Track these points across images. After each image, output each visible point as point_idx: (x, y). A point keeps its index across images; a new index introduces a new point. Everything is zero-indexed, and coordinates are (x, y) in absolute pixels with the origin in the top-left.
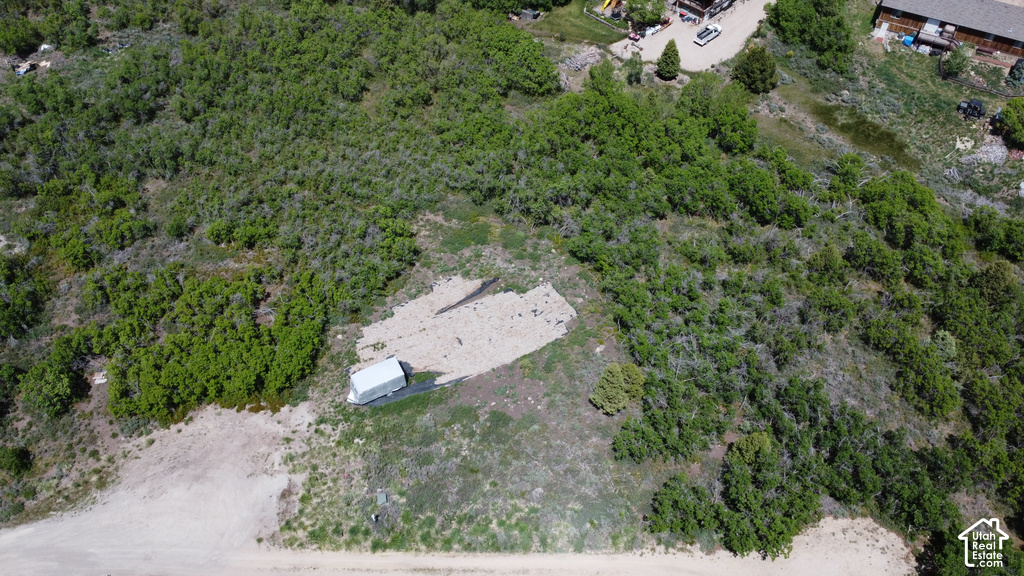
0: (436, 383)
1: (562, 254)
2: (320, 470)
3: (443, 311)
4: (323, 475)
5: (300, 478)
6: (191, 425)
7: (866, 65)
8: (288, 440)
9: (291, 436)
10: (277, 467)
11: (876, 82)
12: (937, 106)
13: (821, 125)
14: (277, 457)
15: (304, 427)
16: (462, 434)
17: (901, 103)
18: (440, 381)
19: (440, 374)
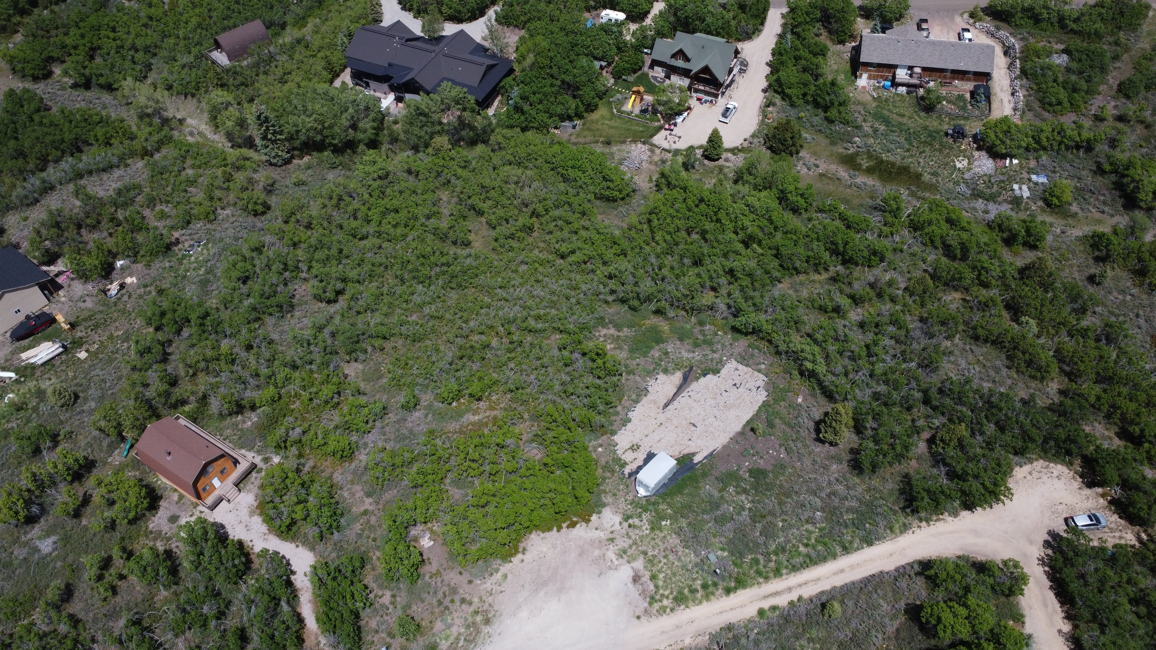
0: (695, 462)
1: (725, 333)
2: (650, 554)
3: (666, 405)
4: (654, 556)
5: (639, 564)
6: (527, 553)
7: (863, 112)
8: (612, 540)
9: (611, 536)
10: (616, 563)
11: (877, 125)
12: (930, 136)
13: (852, 172)
14: (611, 554)
15: (617, 527)
16: (738, 493)
17: (903, 140)
18: (697, 459)
19: (694, 454)
